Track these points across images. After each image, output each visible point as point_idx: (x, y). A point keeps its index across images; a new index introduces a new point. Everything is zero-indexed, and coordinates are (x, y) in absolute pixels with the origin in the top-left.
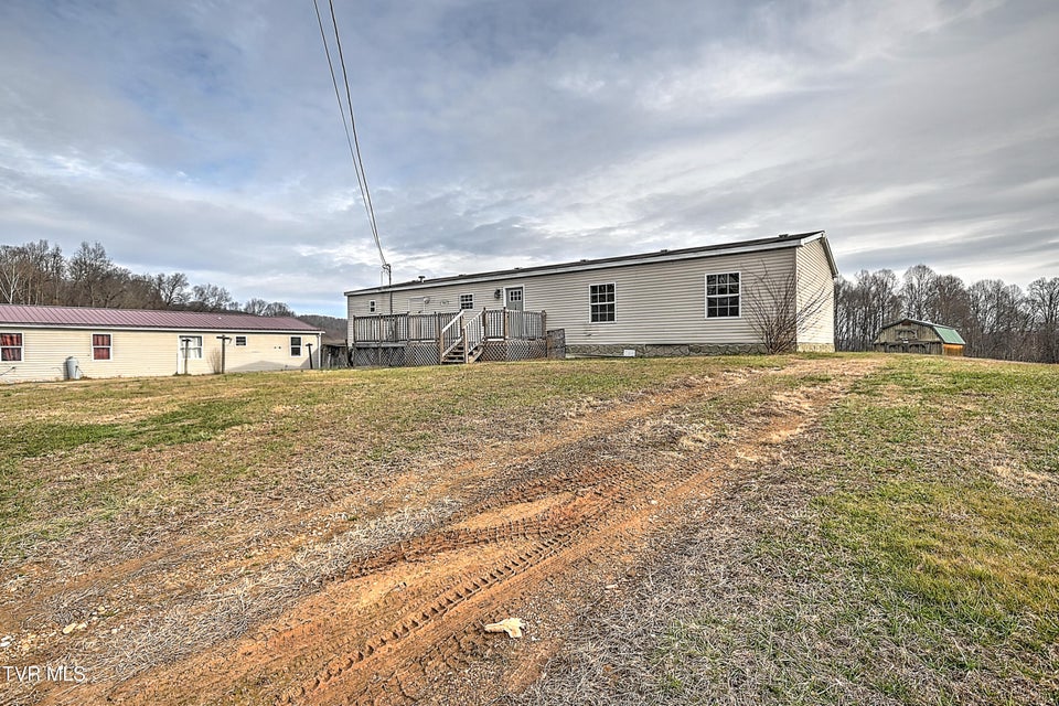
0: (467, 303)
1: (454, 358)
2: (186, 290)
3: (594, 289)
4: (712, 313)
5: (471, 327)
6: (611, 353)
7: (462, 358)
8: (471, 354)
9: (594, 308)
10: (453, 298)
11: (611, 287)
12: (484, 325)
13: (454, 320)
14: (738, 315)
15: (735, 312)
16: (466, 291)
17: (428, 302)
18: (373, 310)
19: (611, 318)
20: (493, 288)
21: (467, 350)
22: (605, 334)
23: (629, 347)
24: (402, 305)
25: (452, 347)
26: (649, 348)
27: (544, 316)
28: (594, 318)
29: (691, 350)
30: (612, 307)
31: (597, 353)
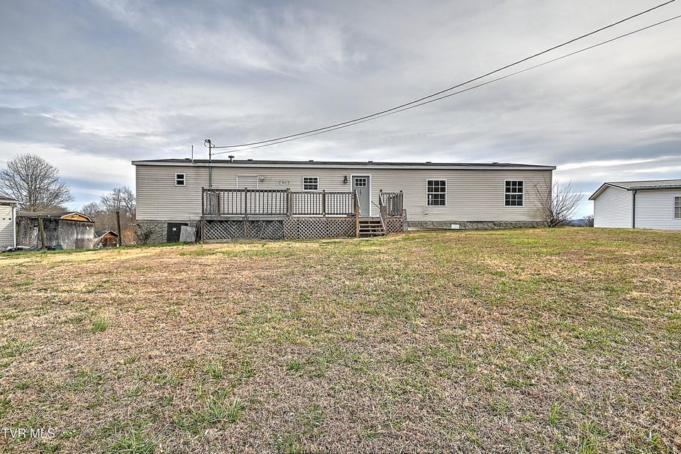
0: (310, 185)
3: (430, 183)
4: (507, 203)
6: (443, 227)
9: (430, 196)
10: (295, 179)
11: (443, 183)
14: (522, 205)
15: (520, 203)
16: (310, 175)
17: (262, 180)
18: (181, 183)
19: (443, 203)
22: (438, 214)
23: (455, 223)
24: (227, 181)
26: (468, 224)
28: (430, 203)
29: (494, 224)
30: (442, 196)
31: (432, 227)
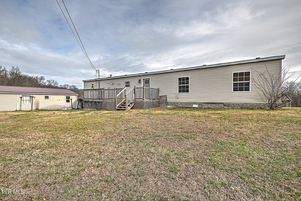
0: (128, 85)
1: (121, 107)
2: (45, 81)
3: (180, 79)
4: (235, 89)
5: (129, 94)
6: (188, 107)
7: (125, 108)
8: (129, 105)
9: (180, 87)
10: (123, 83)
11: (187, 79)
12: (135, 93)
13: (122, 91)
15: (248, 89)
16: (127, 80)
17: (113, 84)
18: (93, 87)
19: (188, 91)
20: (138, 79)
21: (127, 104)
22: (184, 98)
23: (195, 103)
24: (103, 85)
25: (121, 103)
26: (204, 104)
27: (158, 90)
28: (180, 91)
29: (224, 105)
30: (188, 87)
31: (181, 106)
